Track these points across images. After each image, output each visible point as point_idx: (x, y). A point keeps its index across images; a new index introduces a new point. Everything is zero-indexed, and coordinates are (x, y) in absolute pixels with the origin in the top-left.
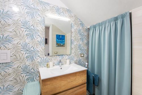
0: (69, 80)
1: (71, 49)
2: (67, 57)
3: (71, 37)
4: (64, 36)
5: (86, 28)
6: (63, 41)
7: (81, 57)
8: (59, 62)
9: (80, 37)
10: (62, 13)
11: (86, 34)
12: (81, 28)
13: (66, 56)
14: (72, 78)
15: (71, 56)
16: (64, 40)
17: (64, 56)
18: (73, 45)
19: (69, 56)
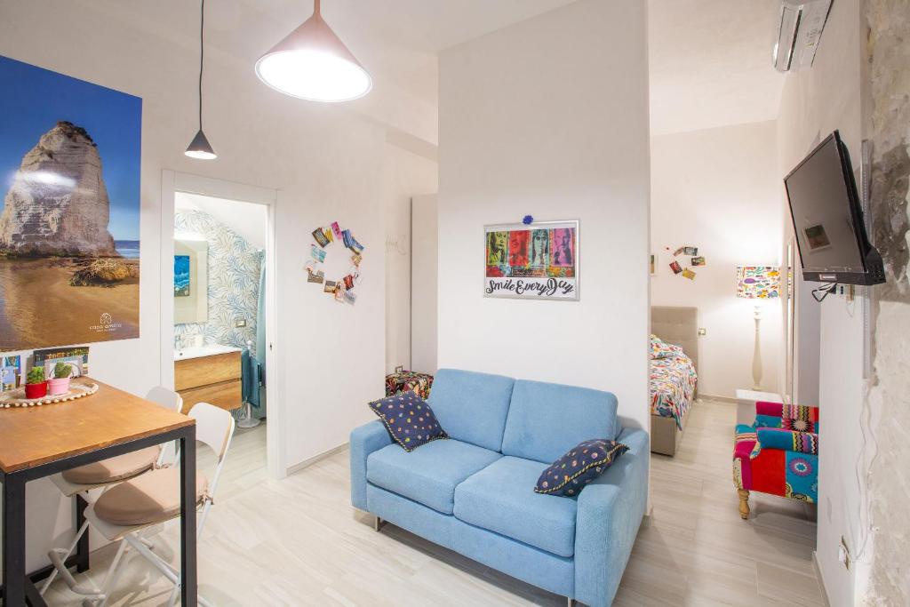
0: (199, 370)
1: (209, 308)
2: (196, 328)
3: (208, 280)
4: (188, 257)
5: (253, 251)
6: (182, 274)
7: (238, 327)
8: (176, 341)
9: (235, 277)
10: (183, 225)
11: (252, 267)
12: (237, 253)
13: (192, 326)
14: (207, 367)
15: (207, 326)
16: (185, 272)
17: (187, 326)
18: (214, 300)
19: (202, 327)
